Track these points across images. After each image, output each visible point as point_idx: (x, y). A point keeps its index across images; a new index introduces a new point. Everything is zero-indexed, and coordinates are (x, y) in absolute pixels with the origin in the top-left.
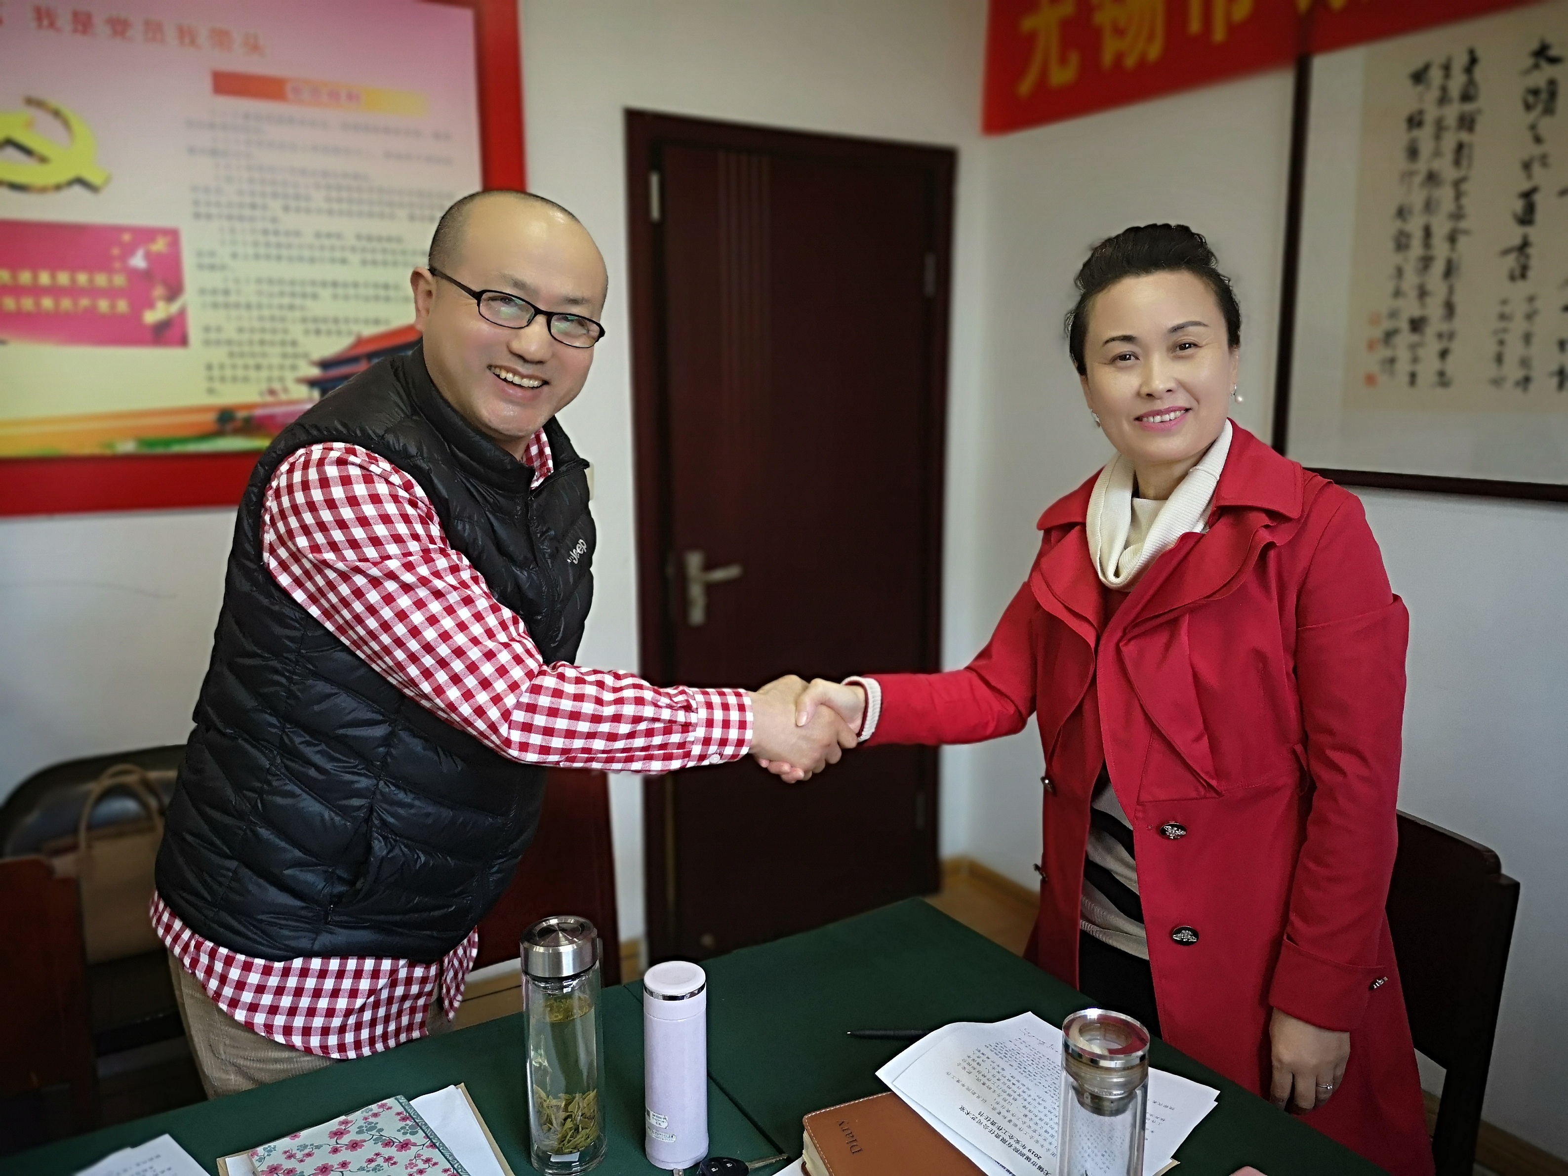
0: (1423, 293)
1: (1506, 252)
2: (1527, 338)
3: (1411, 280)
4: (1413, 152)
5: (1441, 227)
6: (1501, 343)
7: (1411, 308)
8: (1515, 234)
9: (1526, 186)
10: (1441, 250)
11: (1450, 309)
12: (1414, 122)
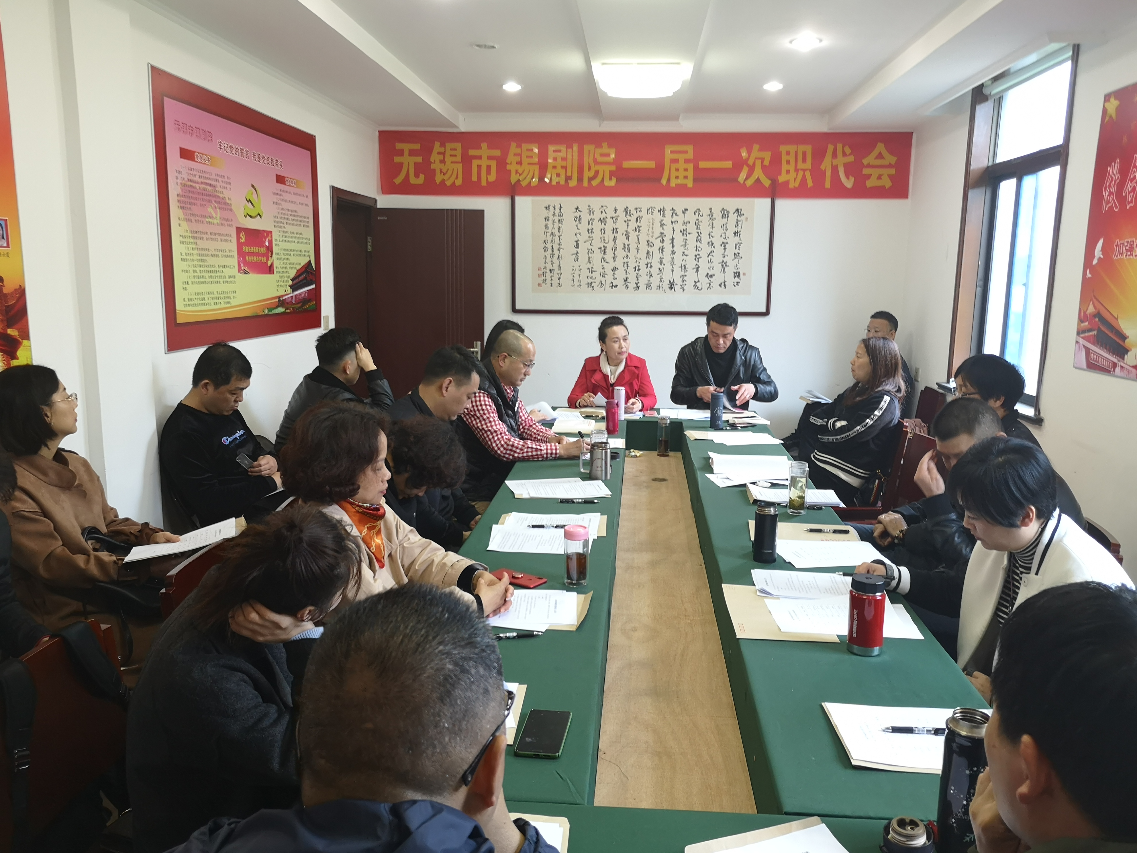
0: (552, 263)
1: (573, 255)
2: (580, 275)
3: (549, 259)
4: (547, 227)
5: (556, 247)
6: (573, 276)
7: (549, 266)
8: (575, 250)
9: (576, 239)
10: (556, 252)
11: (560, 267)
12: (547, 219)
